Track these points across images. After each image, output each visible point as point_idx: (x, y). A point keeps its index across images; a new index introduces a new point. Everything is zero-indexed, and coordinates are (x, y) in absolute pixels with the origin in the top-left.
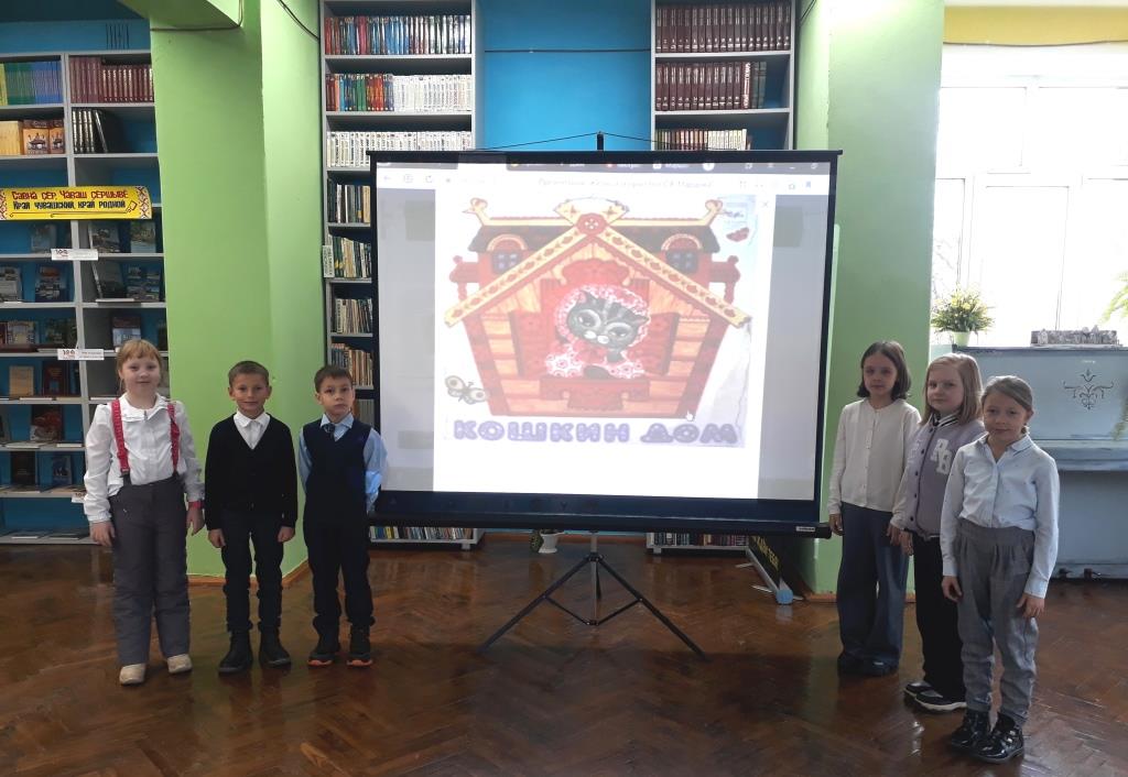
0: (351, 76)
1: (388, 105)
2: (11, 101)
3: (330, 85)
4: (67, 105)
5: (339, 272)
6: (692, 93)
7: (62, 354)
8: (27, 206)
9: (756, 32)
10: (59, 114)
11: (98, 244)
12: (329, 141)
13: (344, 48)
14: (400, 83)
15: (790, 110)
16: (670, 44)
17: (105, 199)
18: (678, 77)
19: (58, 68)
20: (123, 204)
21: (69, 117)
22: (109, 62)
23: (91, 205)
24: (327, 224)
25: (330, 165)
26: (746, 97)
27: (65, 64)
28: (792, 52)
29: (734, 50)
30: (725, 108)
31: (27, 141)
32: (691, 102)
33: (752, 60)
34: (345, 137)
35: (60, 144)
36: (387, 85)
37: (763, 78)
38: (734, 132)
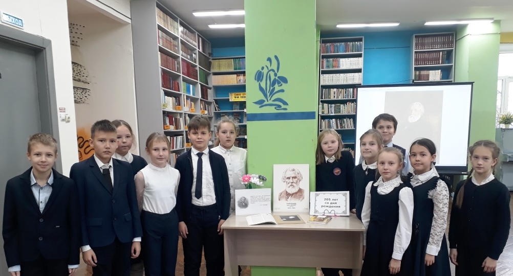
0: (329, 59)
1: (339, 67)
2: (235, 69)
5: (323, 113)
6: (425, 60)
8: (238, 97)
9: (444, 43)
12: (321, 77)
13: (327, 52)
14: (342, 61)
15: (453, 64)
16: (419, 47)
18: (421, 56)
24: (320, 100)
25: (322, 83)
26: (441, 61)
28: (454, 48)
29: (437, 48)
30: (434, 64)
31: (238, 80)
32: (424, 63)
33: (442, 51)
34: (327, 76)
36: (339, 61)
37: (445, 56)
38: (437, 71)
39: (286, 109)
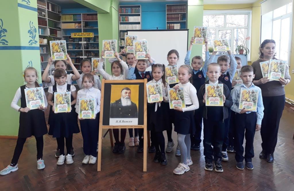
0: (123, 17)
1: (128, 21)
2: (74, 20)
3: (120, 18)
4: (82, 21)
5: (121, 45)
6: (172, 18)
7: (81, 57)
8: (76, 35)
9: (181, 9)
10: (81, 22)
11: (86, 41)
12: (120, 26)
13: (122, 13)
14: (130, 17)
15: (186, 21)
16: (169, 11)
17: (87, 34)
18: (170, 16)
19: (81, 15)
20: (90, 35)
21: (82, 23)
22: (88, 15)
23: (85, 35)
24: (119, 38)
25: (120, 29)
26: (180, 19)
27: (82, 15)
28: (186, 12)
29: (178, 12)
30: (177, 21)
31: (76, 26)
32: (172, 20)
33: (180, 14)
34: (122, 25)
35: (81, 26)
36: (128, 18)
37: (182, 16)
38: (178, 24)
39: (7, 45)
